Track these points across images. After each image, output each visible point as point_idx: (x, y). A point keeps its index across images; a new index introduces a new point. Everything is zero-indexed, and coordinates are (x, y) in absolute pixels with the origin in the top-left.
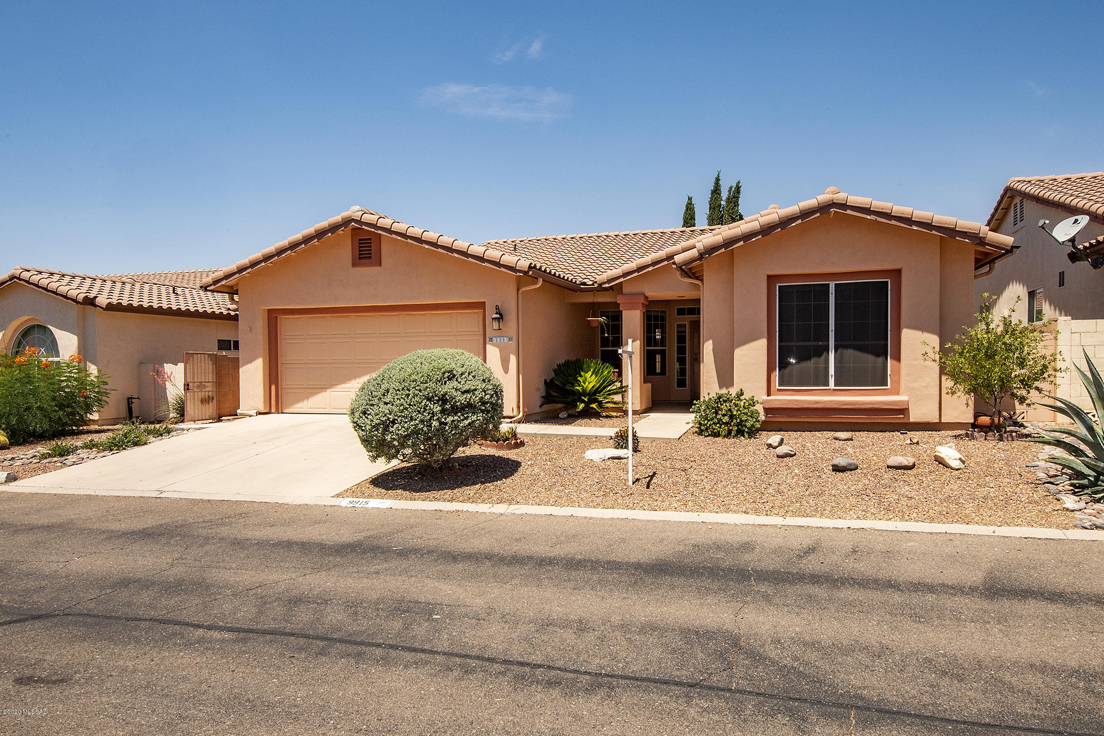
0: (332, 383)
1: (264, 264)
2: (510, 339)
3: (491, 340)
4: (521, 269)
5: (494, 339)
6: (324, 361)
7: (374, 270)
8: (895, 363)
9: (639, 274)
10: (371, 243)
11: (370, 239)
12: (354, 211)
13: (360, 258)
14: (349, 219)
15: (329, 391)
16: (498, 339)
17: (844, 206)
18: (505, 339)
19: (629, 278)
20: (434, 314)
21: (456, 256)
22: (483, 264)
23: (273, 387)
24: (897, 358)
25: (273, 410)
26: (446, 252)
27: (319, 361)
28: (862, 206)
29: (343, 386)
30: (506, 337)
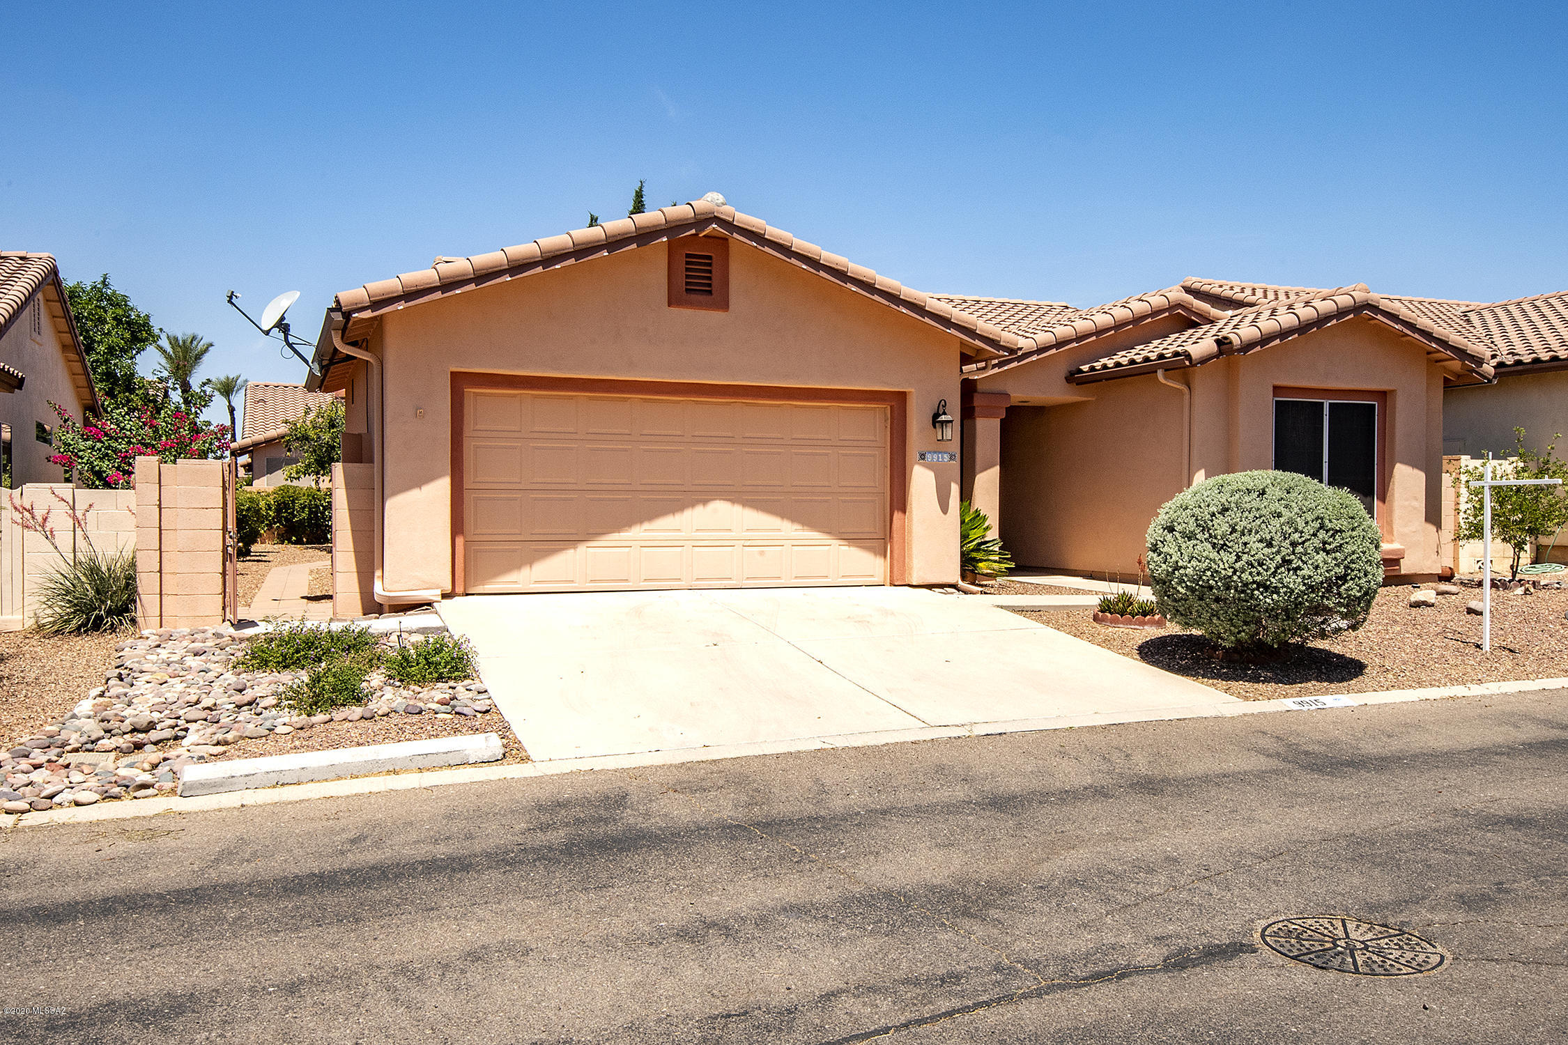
0: (591, 531)
1: (510, 279)
2: (952, 457)
3: (923, 456)
5: (928, 456)
6: (571, 486)
7: (711, 318)
8: (1381, 504)
10: (710, 265)
11: (710, 258)
12: (711, 201)
13: (687, 290)
14: (710, 216)
15: (582, 548)
16: (935, 456)
17: (1375, 308)
18: (945, 456)
20: (796, 406)
21: (903, 311)
22: (948, 331)
23: (460, 541)
24: (1383, 499)
25: (459, 589)
26: (887, 303)
27: (560, 487)
28: (1392, 312)
29: (615, 536)
30: (945, 453)
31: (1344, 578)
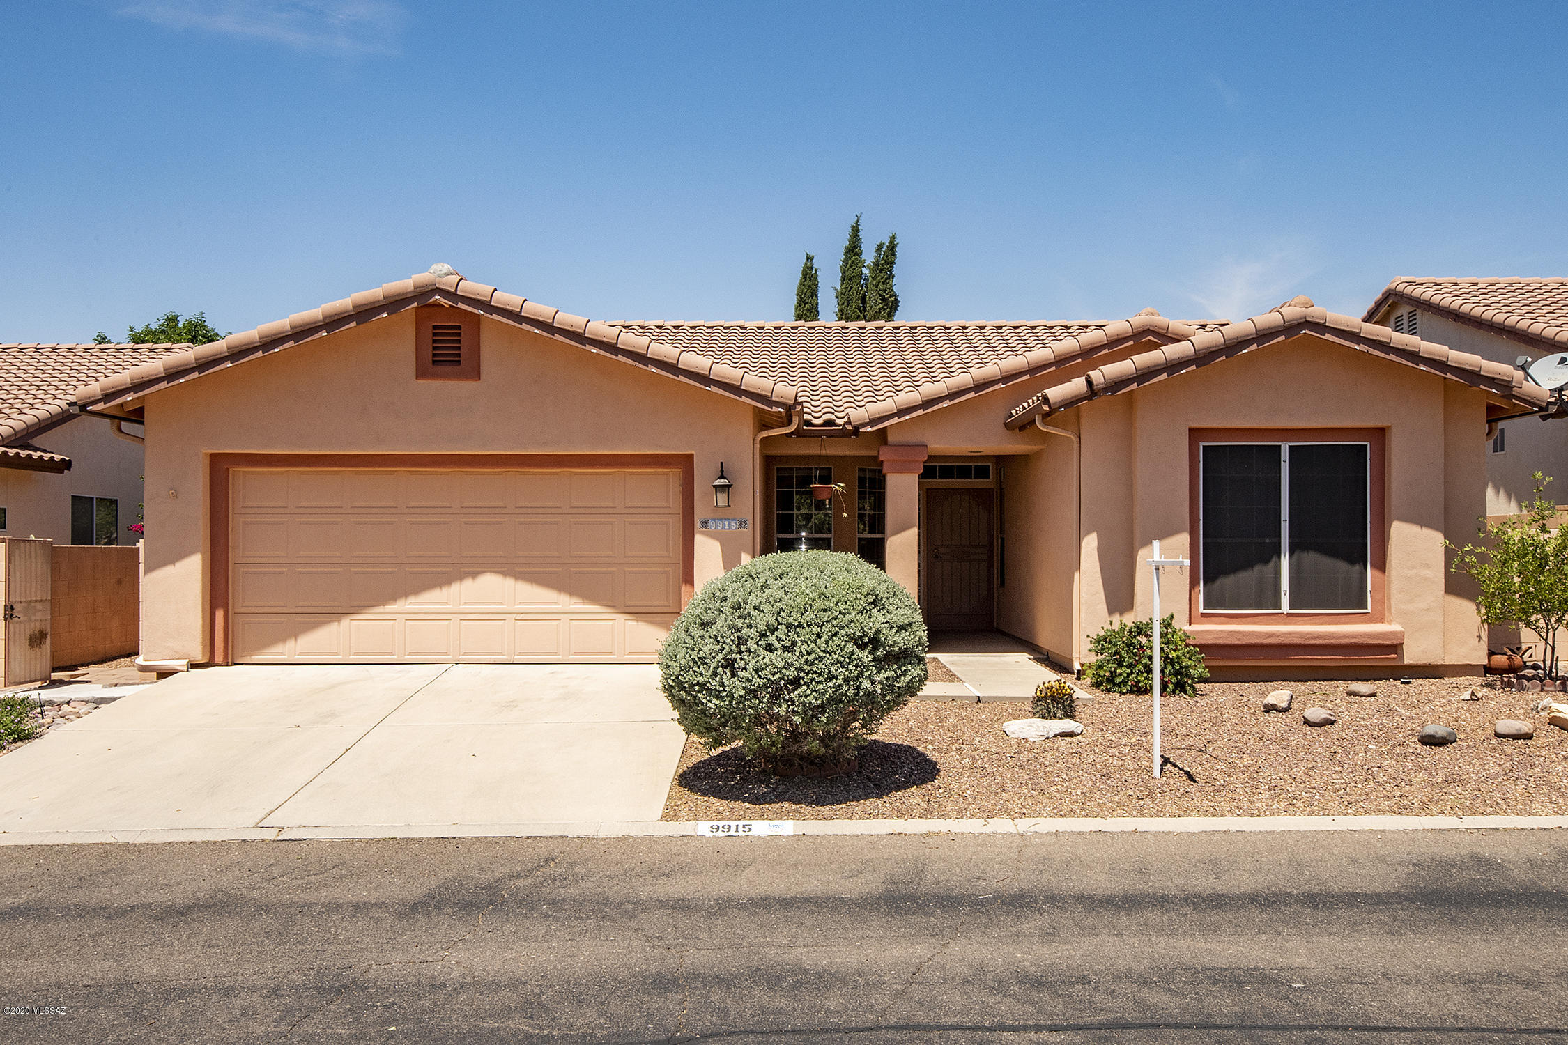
0: (356, 604)
1: (231, 365)
2: (742, 524)
3: (704, 524)
4: (782, 400)
5: (712, 524)
6: (336, 560)
7: (464, 387)
8: (1378, 574)
9: (926, 412)
10: (459, 335)
11: (459, 328)
12: (438, 272)
13: (434, 362)
14: (431, 288)
15: (346, 622)
16: (720, 524)
17: (1321, 327)
18: (733, 523)
19: (908, 417)
20: (576, 474)
21: (653, 370)
22: (707, 388)
23: (220, 615)
24: (1381, 566)
25: (219, 658)
26: (634, 363)
27: (328, 560)
28: (1348, 329)
29: (380, 609)
30: (733, 520)
31: (796, 682)
